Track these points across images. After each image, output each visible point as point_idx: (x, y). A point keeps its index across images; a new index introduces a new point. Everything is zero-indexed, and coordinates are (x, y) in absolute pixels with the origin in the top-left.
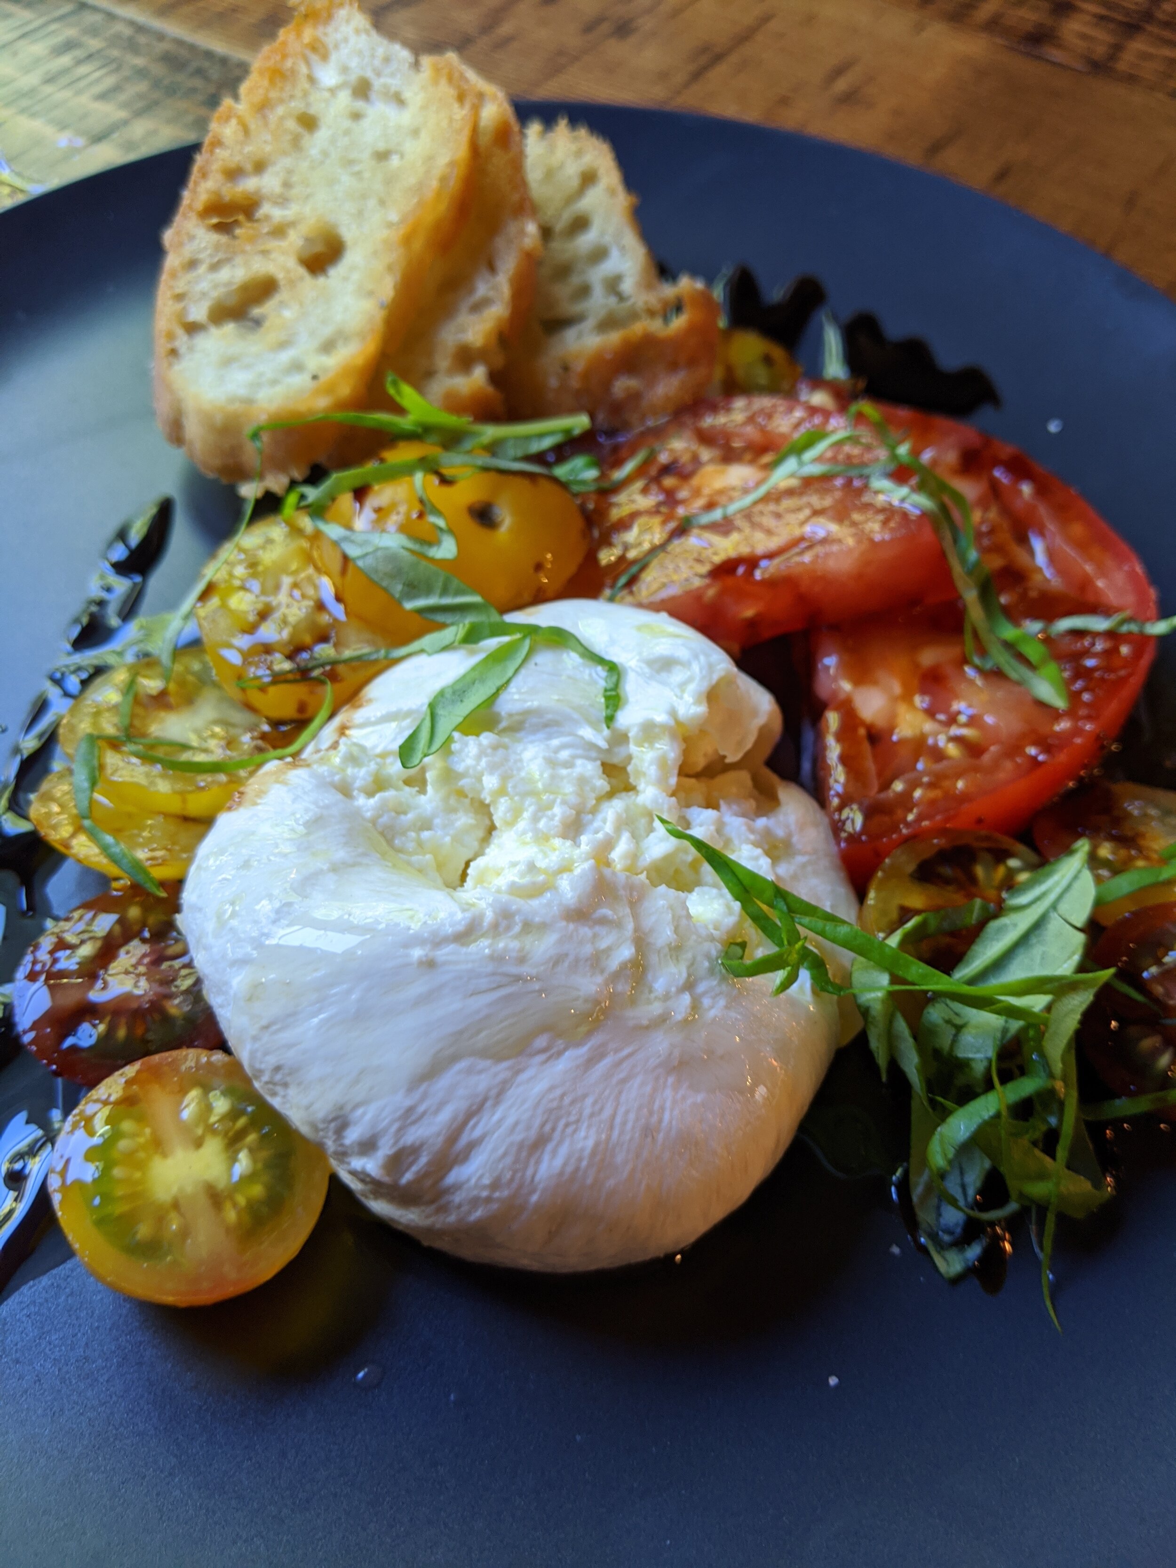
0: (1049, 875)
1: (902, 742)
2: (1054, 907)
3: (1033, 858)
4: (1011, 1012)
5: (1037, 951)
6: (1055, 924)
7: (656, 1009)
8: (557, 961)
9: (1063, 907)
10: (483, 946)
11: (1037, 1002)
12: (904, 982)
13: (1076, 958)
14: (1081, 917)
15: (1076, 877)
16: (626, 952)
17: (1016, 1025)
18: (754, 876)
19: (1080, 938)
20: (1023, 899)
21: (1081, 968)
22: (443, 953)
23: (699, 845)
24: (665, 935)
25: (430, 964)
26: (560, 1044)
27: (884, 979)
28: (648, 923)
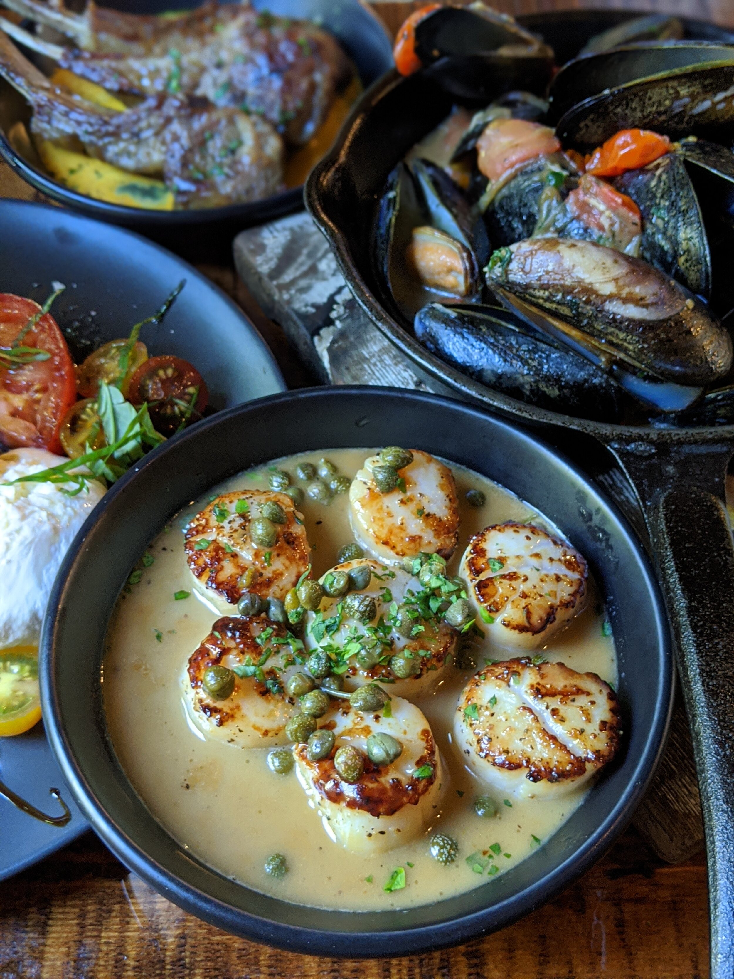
0: (101, 398)
1: (23, 408)
2: (112, 404)
3: (92, 399)
4: (135, 436)
5: (121, 419)
6: (118, 408)
7: (66, 518)
8: (33, 530)
9: (115, 402)
10: (15, 545)
11: (137, 428)
12: (105, 456)
13: (133, 410)
14: (121, 398)
15: (109, 391)
16: (44, 514)
17: (139, 439)
18: (43, 472)
19: (127, 404)
20: (103, 410)
21: (137, 410)
22: (9, 556)
23: (20, 480)
24: (46, 503)
25: (9, 562)
26: (57, 545)
27: (101, 462)
28: (38, 504)
